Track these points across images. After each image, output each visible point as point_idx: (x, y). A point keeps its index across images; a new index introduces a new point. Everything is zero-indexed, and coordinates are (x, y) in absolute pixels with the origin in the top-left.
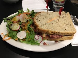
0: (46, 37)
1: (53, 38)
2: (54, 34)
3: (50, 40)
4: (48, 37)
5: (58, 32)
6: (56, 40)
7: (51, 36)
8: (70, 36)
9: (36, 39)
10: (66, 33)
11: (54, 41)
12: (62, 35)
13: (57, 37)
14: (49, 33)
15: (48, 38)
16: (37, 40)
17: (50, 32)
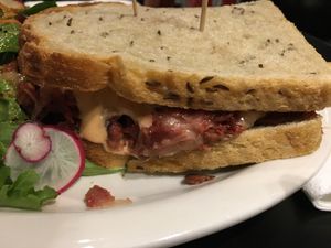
0: (110, 137)
1: (167, 142)
2: (174, 97)
3: (148, 174)
4: (127, 137)
5: (202, 75)
6: (193, 161)
7: (146, 123)
8: (302, 124)
9: (25, 159)
10: (267, 91)
11: (181, 179)
12: (237, 114)
13: (196, 131)
14: (128, 91)
15: (125, 150)
16: (36, 163)
17: (137, 83)
